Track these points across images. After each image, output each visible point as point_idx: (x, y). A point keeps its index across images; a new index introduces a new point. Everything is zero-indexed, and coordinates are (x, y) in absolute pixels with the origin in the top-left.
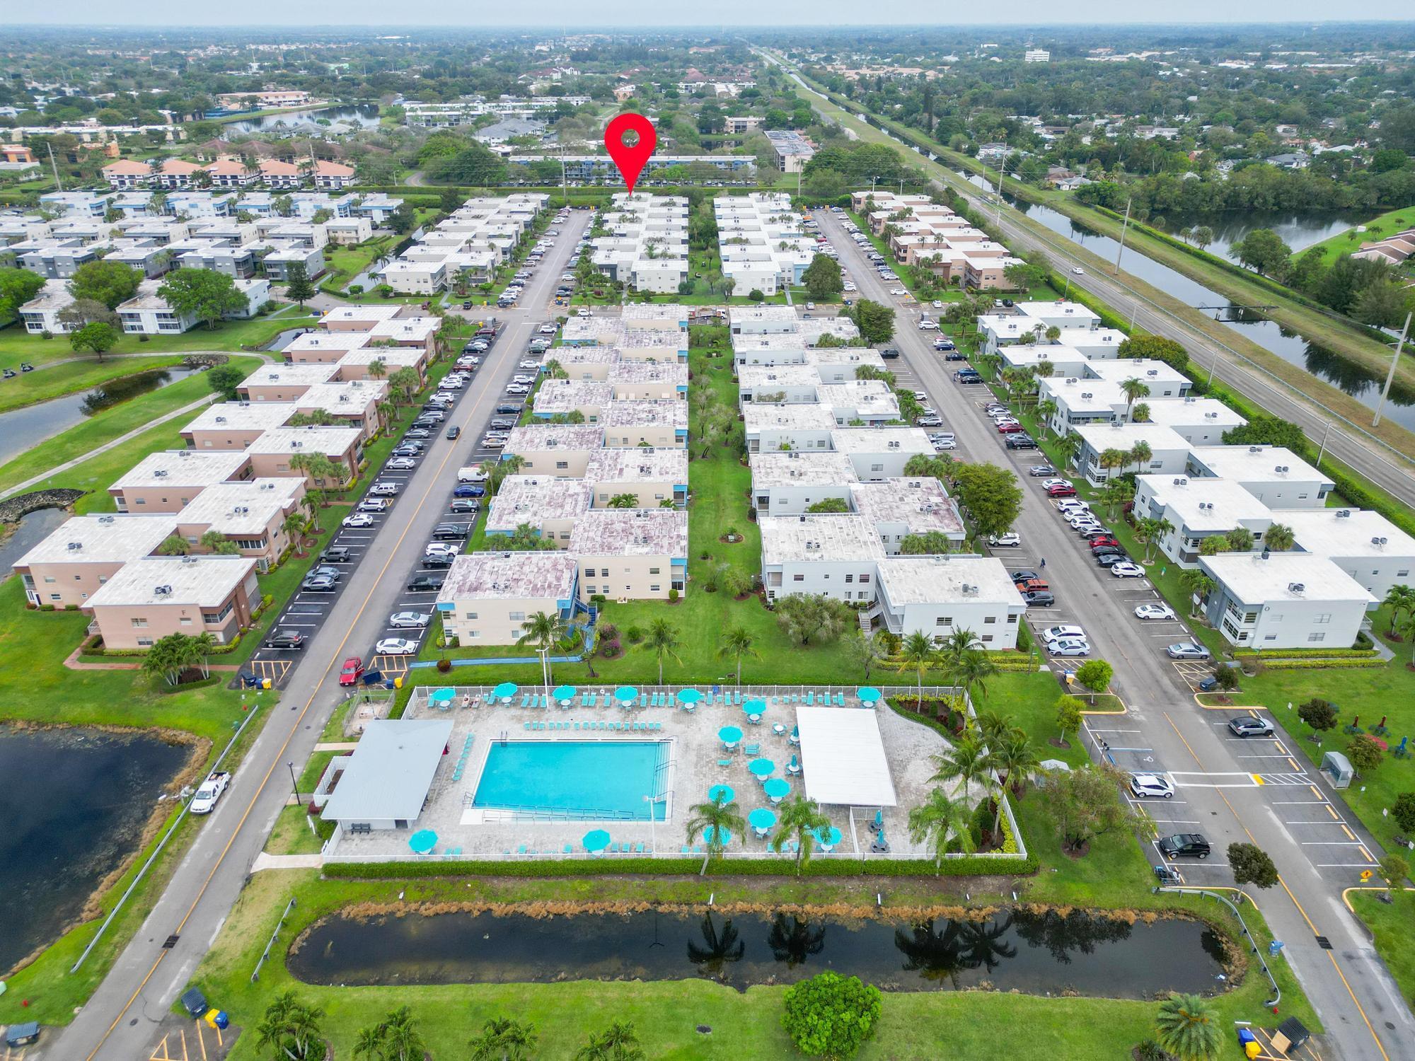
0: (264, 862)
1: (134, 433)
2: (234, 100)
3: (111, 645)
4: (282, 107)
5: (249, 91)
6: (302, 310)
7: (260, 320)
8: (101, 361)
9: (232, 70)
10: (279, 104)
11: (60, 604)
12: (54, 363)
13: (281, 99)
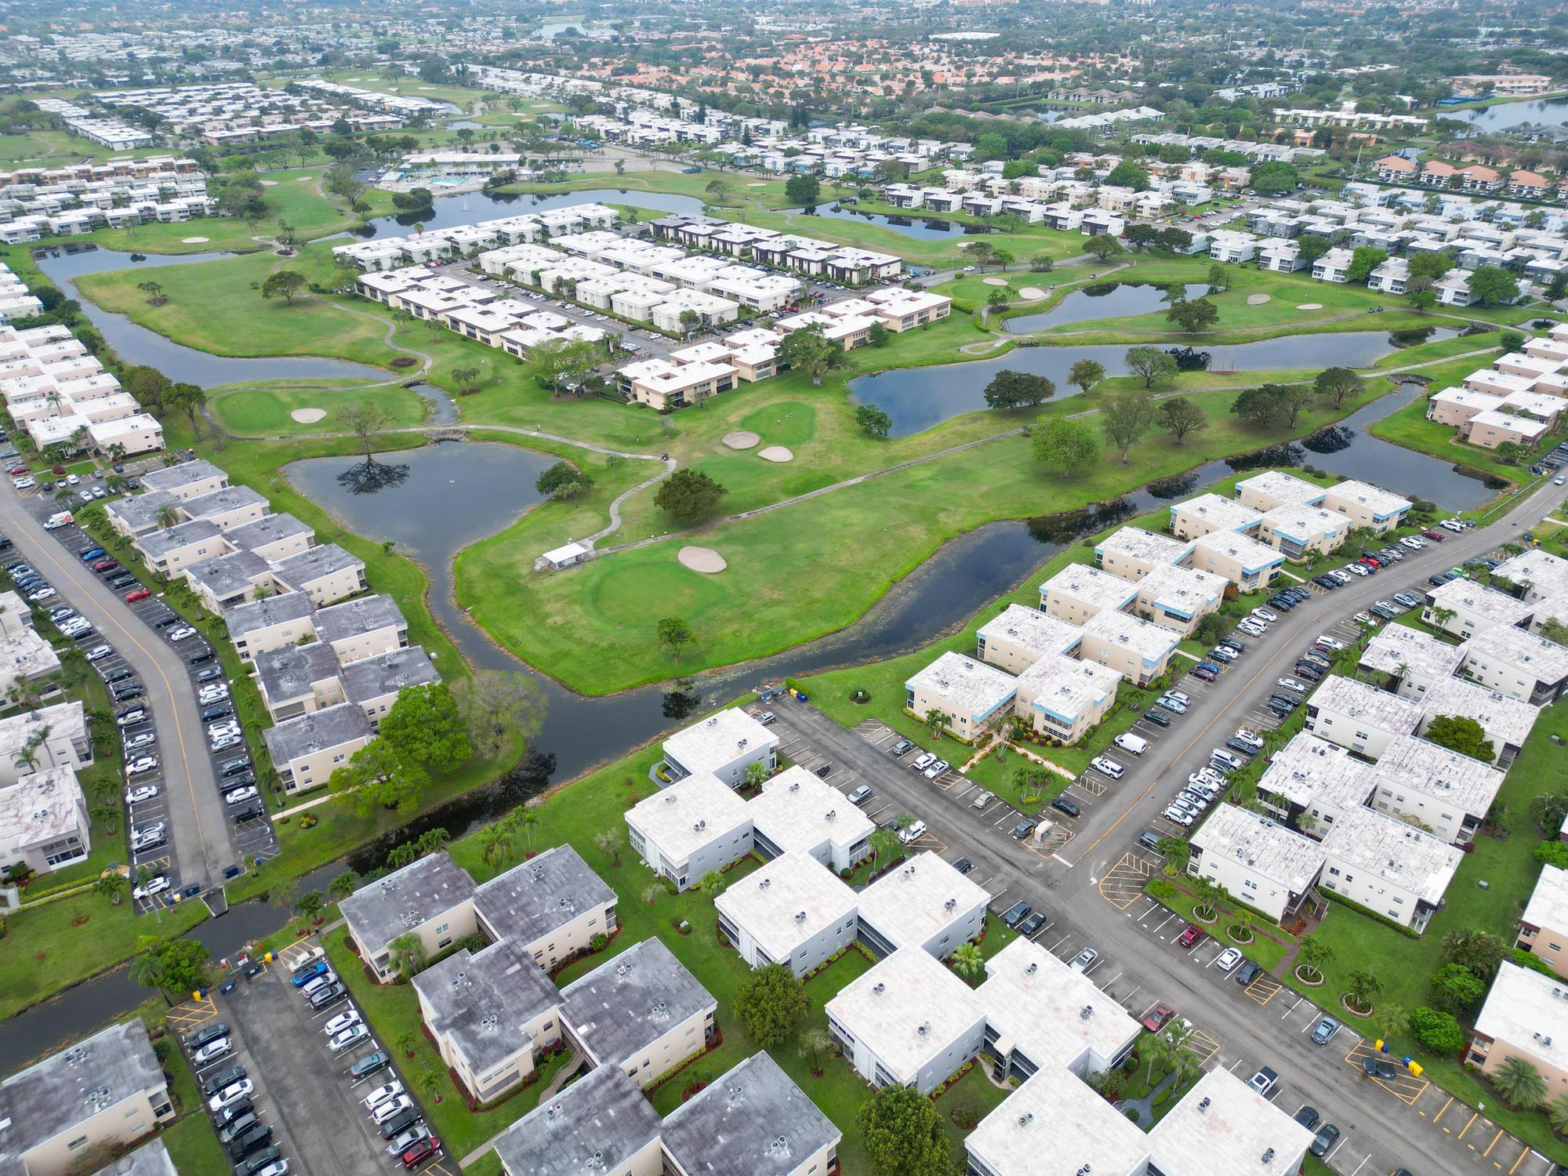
0: (1547, 519)
1: (1451, 358)
2: (1467, 84)
3: (1471, 440)
4: (1516, 95)
5: (1484, 73)
6: (1549, 306)
7: (1519, 308)
8: (1420, 314)
9: (1457, 36)
10: (1512, 90)
11: (1440, 421)
12: (1393, 309)
13: (1516, 84)
